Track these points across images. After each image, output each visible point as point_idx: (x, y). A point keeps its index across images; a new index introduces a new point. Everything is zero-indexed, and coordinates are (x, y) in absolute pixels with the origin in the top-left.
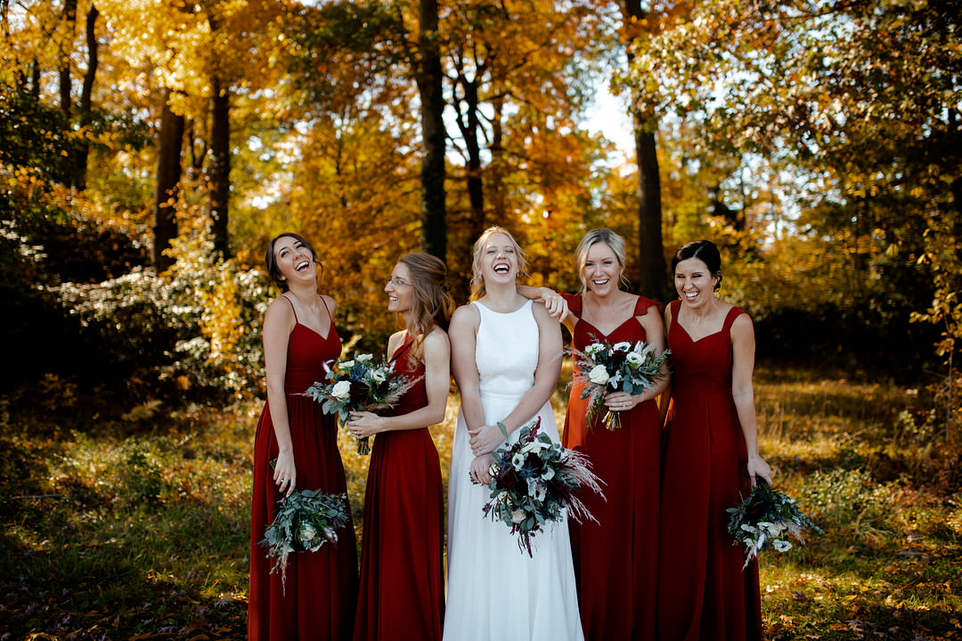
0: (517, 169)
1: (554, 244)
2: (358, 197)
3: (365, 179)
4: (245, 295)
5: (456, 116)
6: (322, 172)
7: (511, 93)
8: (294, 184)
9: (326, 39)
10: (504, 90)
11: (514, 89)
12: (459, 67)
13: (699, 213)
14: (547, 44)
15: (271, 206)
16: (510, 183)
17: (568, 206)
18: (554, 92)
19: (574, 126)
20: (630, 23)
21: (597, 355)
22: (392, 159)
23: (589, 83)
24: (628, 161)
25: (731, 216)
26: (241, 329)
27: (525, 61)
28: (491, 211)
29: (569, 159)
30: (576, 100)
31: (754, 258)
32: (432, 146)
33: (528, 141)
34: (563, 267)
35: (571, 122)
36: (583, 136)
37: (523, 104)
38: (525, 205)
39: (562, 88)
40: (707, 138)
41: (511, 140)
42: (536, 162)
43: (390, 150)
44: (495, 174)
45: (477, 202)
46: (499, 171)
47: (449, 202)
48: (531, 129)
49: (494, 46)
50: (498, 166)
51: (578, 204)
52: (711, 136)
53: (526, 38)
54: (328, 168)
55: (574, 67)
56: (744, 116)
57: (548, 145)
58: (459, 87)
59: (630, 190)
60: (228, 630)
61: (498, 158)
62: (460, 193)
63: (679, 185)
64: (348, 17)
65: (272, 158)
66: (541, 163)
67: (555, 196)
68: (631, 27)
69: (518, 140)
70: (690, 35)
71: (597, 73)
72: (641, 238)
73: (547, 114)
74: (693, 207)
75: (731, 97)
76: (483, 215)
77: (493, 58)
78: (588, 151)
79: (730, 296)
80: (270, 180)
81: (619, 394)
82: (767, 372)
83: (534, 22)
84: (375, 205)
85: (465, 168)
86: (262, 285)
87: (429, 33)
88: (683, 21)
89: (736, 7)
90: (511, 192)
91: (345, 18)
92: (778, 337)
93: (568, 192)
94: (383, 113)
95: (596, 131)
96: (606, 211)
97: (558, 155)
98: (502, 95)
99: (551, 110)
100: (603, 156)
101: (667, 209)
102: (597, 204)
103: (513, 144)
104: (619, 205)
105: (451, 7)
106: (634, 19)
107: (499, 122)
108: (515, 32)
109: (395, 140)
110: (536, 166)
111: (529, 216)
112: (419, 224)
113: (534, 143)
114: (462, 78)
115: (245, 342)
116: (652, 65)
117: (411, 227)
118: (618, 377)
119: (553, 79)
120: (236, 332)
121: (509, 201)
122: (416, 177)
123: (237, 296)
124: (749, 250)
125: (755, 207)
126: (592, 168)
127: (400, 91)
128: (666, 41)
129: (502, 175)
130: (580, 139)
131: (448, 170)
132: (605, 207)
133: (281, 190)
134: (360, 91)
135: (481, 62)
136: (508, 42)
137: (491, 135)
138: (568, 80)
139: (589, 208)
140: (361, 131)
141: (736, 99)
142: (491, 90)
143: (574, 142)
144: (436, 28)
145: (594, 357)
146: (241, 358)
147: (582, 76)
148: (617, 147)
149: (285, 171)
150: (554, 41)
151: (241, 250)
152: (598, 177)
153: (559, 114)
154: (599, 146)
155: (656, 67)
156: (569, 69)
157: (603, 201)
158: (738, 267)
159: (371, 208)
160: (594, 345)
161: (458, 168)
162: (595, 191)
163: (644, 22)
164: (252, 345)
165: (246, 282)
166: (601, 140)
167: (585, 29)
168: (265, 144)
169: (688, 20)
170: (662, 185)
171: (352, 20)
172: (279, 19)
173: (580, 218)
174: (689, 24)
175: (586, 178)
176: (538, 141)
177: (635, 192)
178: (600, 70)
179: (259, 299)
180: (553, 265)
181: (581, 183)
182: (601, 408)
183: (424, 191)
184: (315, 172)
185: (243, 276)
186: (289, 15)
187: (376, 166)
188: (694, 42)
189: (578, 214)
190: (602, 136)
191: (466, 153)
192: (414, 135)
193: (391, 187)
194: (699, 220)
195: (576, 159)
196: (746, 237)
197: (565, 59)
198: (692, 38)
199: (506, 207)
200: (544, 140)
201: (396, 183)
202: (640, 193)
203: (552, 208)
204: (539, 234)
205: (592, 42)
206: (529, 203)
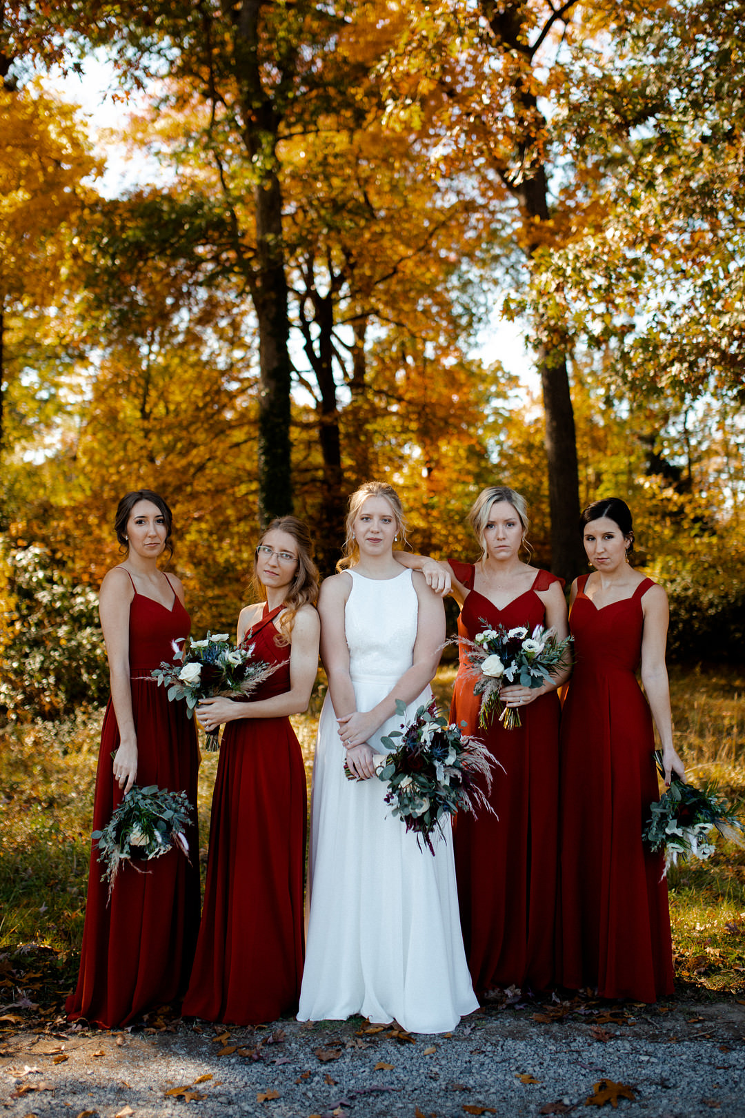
0: (386, 413)
1: (435, 513)
2: (169, 449)
3: (181, 426)
4: (22, 579)
5: (304, 342)
6: (121, 416)
7: (377, 313)
8: (83, 432)
9: (137, 245)
10: (367, 308)
11: (381, 306)
12: (309, 278)
13: (631, 471)
14: (426, 249)
15: (51, 461)
16: (375, 431)
17: (456, 462)
18: (435, 309)
19: (462, 355)
20: (532, 225)
21: (489, 643)
22: (217, 397)
23: (481, 299)
24: (534, 402)
25: (671, 474)
26: (18, 626)
27: (395, 271)
28: (350, 468)
29: (455, 398)
30: (464, 321)
31: (703, 530)
32: (273, 384)
33: (400, 374)
34: (447, 543)
35: (457, 349)
36: (474, 369)
37: (392, 326)
38: (398, 461)
39: (445, 305)
40: (624, 376)
41: (378, 373)
42: (410, 402)
43: (215, 387)
44: (356, 419)
45: (332, 456)
46: (362, 415)
47: (296, 456)
48: (404, 358)
49: (354, 252)
50: (360, 408)
51: (468, 459)
52: (629, 373)
53: (396, 242)
54: (128, 410)
55: (460, 277)
56: (669, 349)
57: (427, 381)
58: (309, 304)
59: (537, 439)
60: (38, 975)
61: (360, 399)
62: (309, 445)
63: (601, 433)
64: (166, 217)
65: (53, 396)
66: (417, 405)
67: (438, 449)
68: (533, 229)
69: (388, 374)
70: (600, 249)
71: (491, 286)
72: (552, 505)
73: (425, 340)
74: (622, 462)
75: (654, 325)
76: (340, 474)
77: (352, 266)
78: (481, 387)
79: (672, 581)
80: (49, 426)
81: (515, 687)
82: (723, 682)
83: (406, 221)
84: (196, 461)
85: (316, 411)
86: (44, 567)
87: (270, 237)
88: (592, 231)
89: (655, 216)
90: (378, 442)
91: (160, 218)
92: (738, 635)
93: (455, 442)
94: (205, 337)
95: (493, 361)
96: (504, 469)
97: (440, 394)
98: (364, 316)
99: (431, 334)
100: (502, 395)
101: (587, 465)
102: (495, 458)
103: (381, 380)
104: (522, 460)
105: (298, 201)
106: (537, 219)
107: (361, 349)
108: (382, 234)
109: (223, 373)
110: (411, 408)
111: (402, 475)
112: (254, 486)
113: (408, 378)
114: (311, 293)
115: (22, 643)
116: (554, 286)
117: (243, 489)
118: (514, 668)
119: (433, 294)
120: (10, 629)
121: (376, 454)
122: (251, 423)
123: (11, 581)
124: (697, 519)
125: (705, 462)
126: (487, 411)
127: (229, 307)
128: (571, 257)
129: (366, 421)
130: (468, 374)
131: (294, 412)
132: (504, 463)
133: (63, 441)
134: (176, 307)
135: (337, 272)
136: (373, 246)
137: (350, 367)
138: (454, 295)
139: (483, 464)
140: (176, 361)
141: (659, 328)
142: (351, 308)
143: (462, 377)
144: (279, 231)
145: (485, 646)
146: (15, 665)
147: (470, 290)
148: (521, 383)
149: (70, 414)
150: (434, 244)
151: (14, 521)
152: (495, 422)
153: (442, 340)
154: (496, 380)
155: (559, 288)
156: (454, 280)
157: (501, 454)
158: (682, 541)
159: (190, 464)
160: (486, 633)
161: (306, 410)
162: (490, 442)
163: (551, 223)
164: (31, 647)
165: (24, 562)
166: (499, 374)
167: (475, 228)
168: (43, 379)
169: (599, 229)
170: (578, 433)
171: (171, 221)
172: (74, 217)
173: (470, 479)
174: (600, 235)
175: (479, 424)
176: (413, 375)
177: (542, 444)
178: (496, 282)
179: (40, 586)
180: (435, 541)
181: (472, 430)
182: (498, 704)
183: (263, 442)
184: (112, 416)
185: (20, 555)
186: (86, 211)
187: (198, 409)
188: (605, 258)
189: (469, 473)
190: (500, 368)
191: (317, 391)
192: (248, 366)
193: (217, 435)
194: (631, 480)
195: (464, 398)
196: (690, 502)
197: (450, 267)
198: (603, 253)
199: (371, 463)
200: (422, 374)
201: (222, 432)
202: (548, 445)
203: (432, 464)
204: (415, 499)
205: (484, 246)
206: (402, 457)
